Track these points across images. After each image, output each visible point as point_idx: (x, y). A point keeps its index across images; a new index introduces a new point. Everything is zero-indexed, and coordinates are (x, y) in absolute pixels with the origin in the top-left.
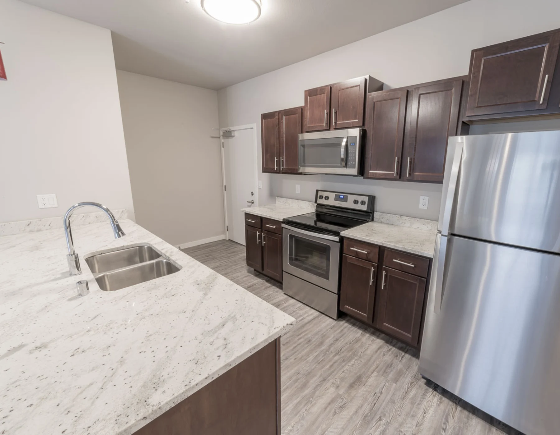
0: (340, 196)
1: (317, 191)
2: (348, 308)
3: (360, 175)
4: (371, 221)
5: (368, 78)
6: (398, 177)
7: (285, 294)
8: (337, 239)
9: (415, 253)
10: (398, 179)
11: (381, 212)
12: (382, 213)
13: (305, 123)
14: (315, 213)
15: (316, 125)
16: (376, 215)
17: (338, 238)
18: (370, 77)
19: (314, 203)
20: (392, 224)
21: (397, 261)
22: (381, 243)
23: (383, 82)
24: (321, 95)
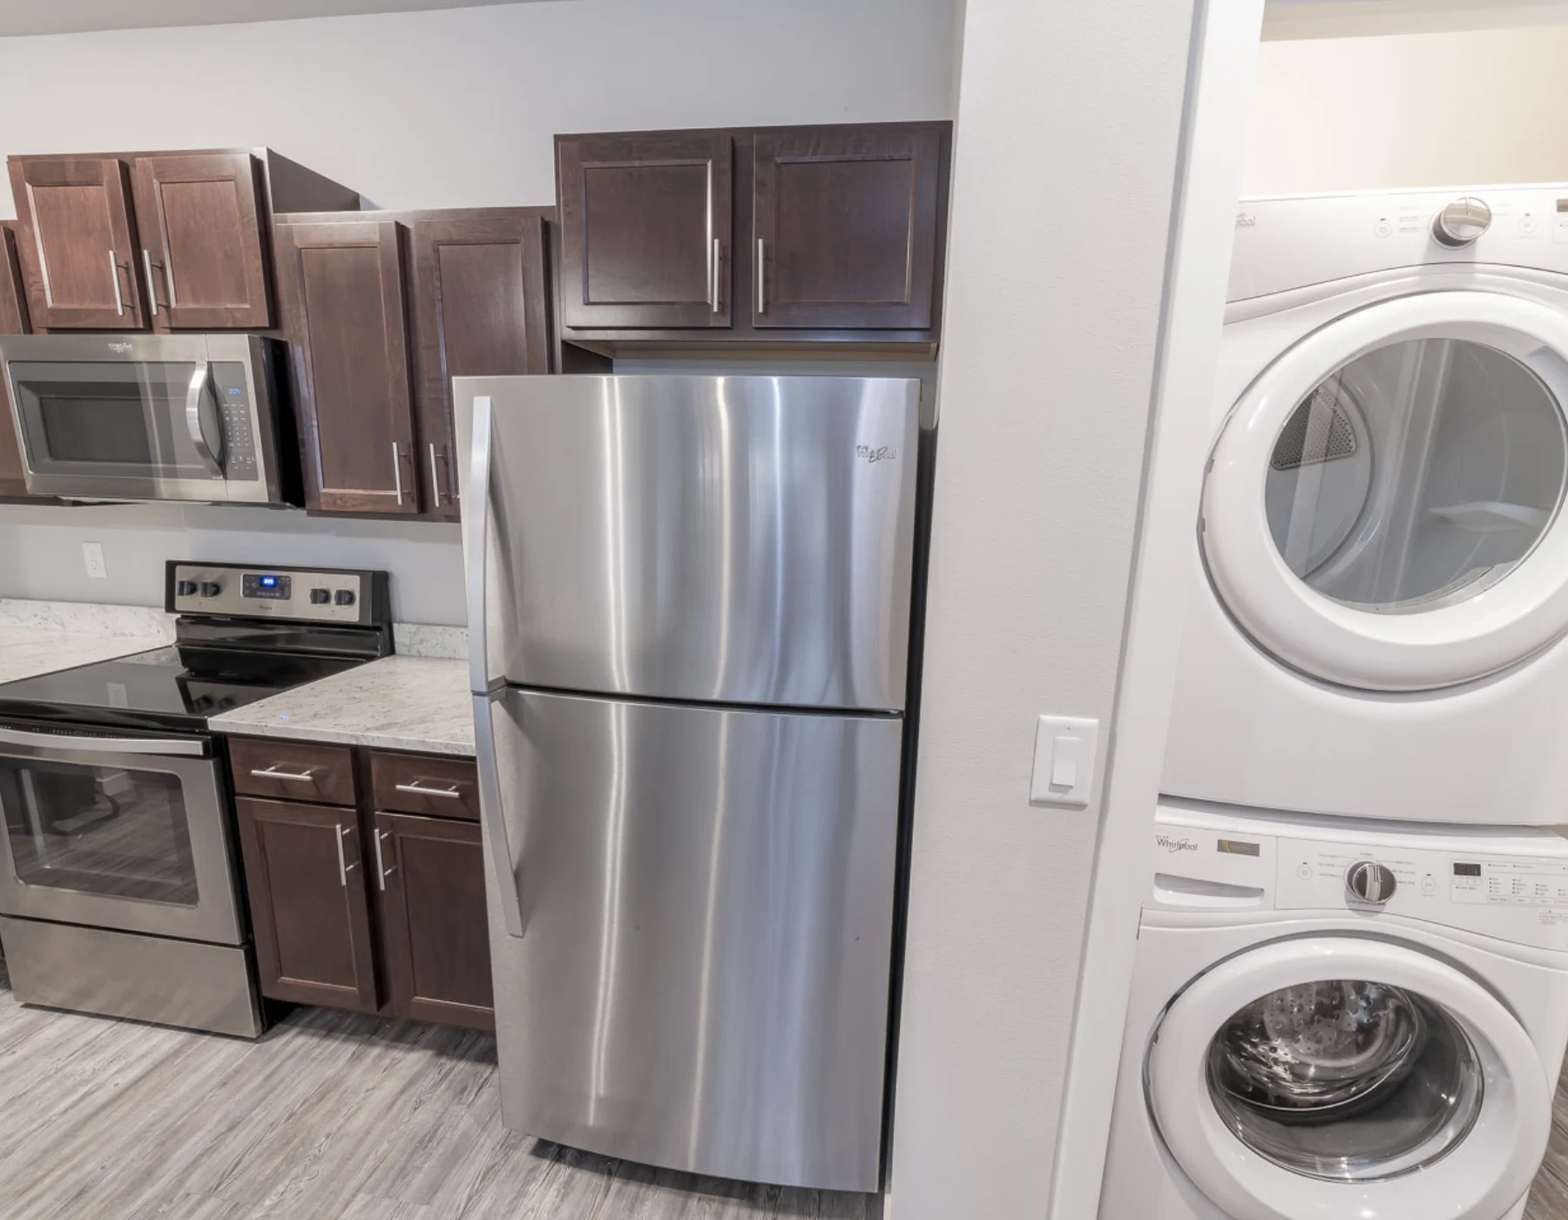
0: (262, 578)
1: (171, 567)
2: (289, 986)
3: (288, 504)
4: (383, 656)
5: (264, 157)
6: (414, 509)
7: (28, 1006)
8: (195, 747)
9: (456, 752)
10: (414, 514)
11: (414, 623)
12: (417, 626)
13: (34, 293)
14: (175, 651)
15: (85, 306)
16: (401, 633)
17: (200, 743)
18: (270, 152)
19: (161, 612)
20: (452, 656)
21: (411, 788)
22: (352, 736)
23: (357, 191)
24: (85, 188)
